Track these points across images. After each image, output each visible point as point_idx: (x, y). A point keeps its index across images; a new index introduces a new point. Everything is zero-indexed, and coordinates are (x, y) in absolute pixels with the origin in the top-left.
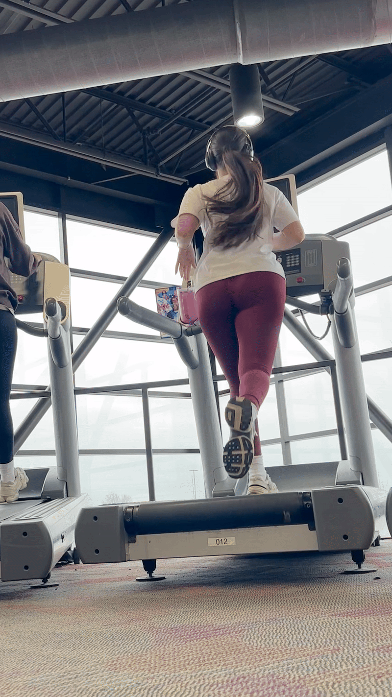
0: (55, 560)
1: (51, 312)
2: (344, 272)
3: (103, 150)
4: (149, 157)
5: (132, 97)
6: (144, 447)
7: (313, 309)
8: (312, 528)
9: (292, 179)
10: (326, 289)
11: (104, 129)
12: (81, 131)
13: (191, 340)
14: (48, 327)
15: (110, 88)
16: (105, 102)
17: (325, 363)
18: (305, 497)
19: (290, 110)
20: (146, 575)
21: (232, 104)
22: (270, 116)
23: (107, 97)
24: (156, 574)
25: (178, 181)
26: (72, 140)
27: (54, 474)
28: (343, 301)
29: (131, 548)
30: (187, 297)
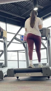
0: (4, 76)
1: (4, 39)
2: (49, 34)
3: (13, 13)
4: (20, 14)
5: (17, 4)
6: (17, 60)
7: (44, 39)
8: (42, 73)
9: (42, 19)
10: (46, 36)
11: (13, 10)
12: (9, 10)
13: (25, 44)
14: (3, 41)
15: (14, 3)
16: (13, 5)
17: (45, 48)
18: (41, 68)
19: (42, 7)
20: (17, 79)
21: (33, 6)
22: (39, 8)
23: (14, 4)
24: (18, 79)
25: (24, 18)
26: (8, 11)
27: (4, 64)
28: (49, 38)
29: (15, 75)
30: (25, 37)
